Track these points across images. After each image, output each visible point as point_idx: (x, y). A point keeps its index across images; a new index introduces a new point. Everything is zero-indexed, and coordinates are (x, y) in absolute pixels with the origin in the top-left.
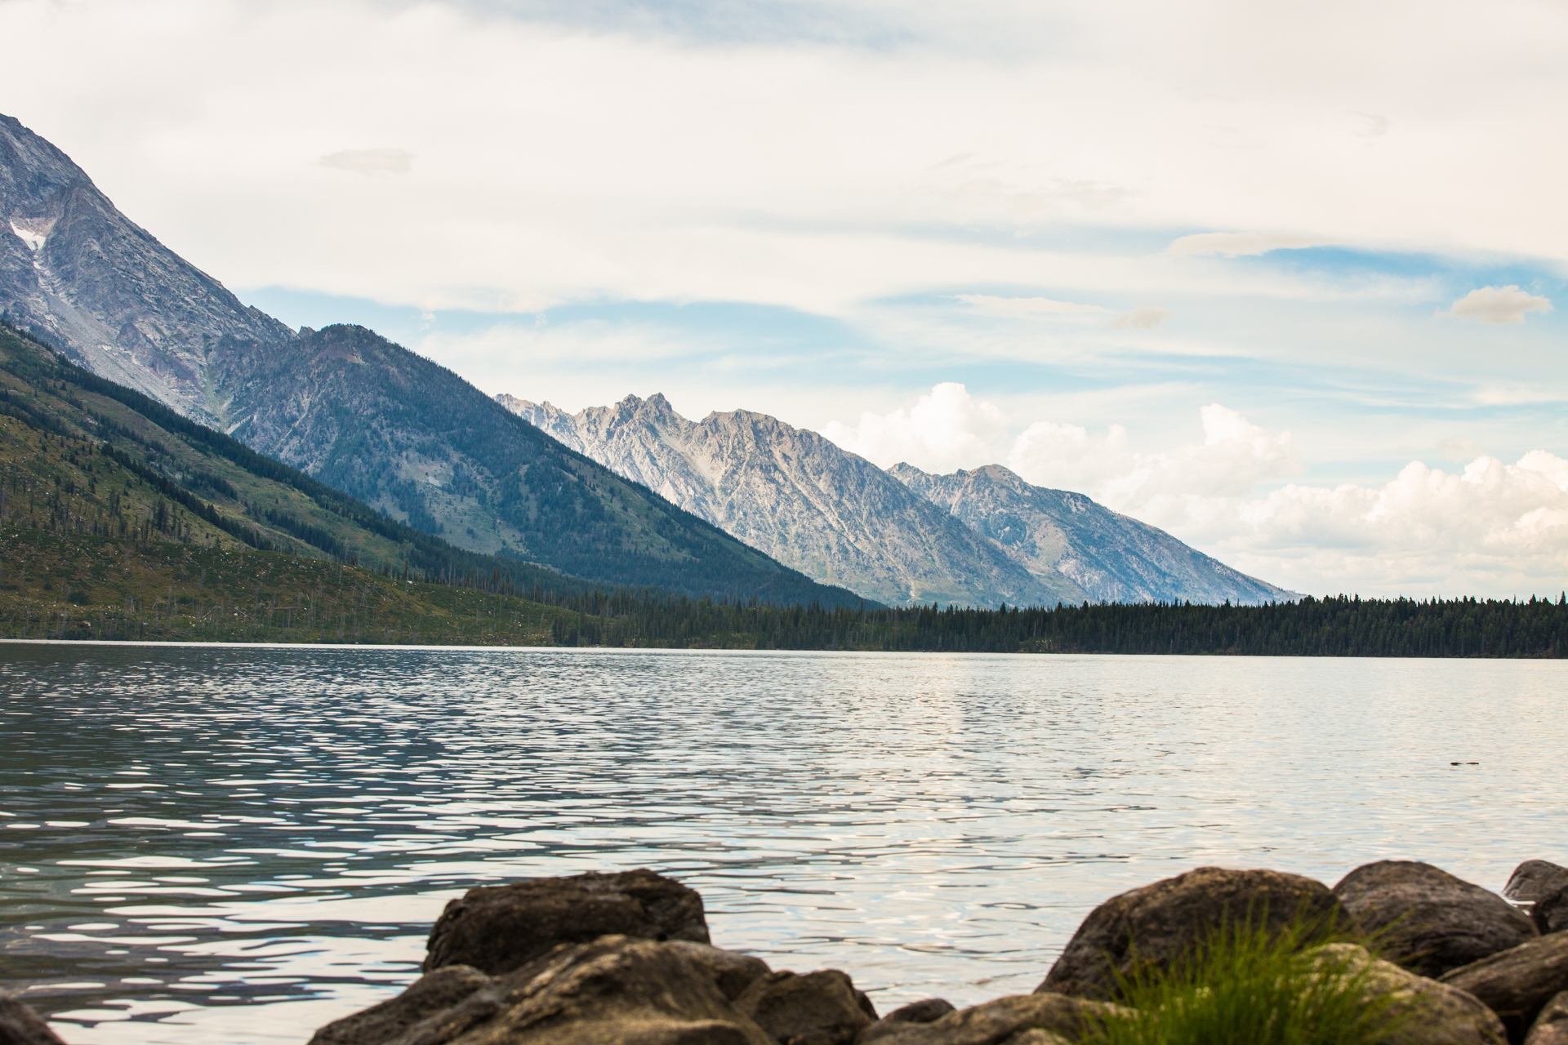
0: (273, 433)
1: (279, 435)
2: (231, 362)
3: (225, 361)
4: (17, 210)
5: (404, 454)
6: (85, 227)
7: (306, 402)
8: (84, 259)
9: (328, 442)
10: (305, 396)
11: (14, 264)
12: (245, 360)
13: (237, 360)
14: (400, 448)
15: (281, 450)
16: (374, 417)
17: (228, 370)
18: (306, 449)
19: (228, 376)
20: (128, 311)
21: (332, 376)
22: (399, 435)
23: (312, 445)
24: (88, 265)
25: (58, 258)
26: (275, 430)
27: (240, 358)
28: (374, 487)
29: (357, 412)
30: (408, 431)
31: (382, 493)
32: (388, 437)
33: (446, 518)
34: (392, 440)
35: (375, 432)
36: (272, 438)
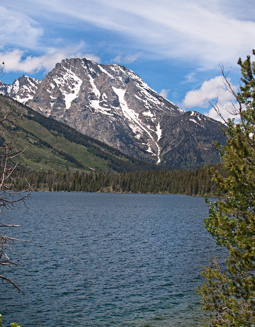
0: (169, 138)
1: (170, 138)
2: (165, 121)
3: (163, 121)
4: (120, 87)
5: (199, 142)
6: (133, 90)
7: (178, 130)
8: (132, 98)
9: (181, 140)
10: (178, 129)
11: (112, 99)
12: (168, 121)
13: (166, 121)
14: (199, 141)
15: (170, 142)
16: (193, 133)
17: (164, 123)
18: (176, 141)
19: (164, 125)
20: (142, 110)
21: (185, 124)
22: (199, 137)
23: (177, 140)
24: (133, 99)
25: (127, 98)
26: (169, 137)
27: (167, 120)
28: (189, 151)
29: (189, 132)
30: (202, 137)
31: (191, 152)
32: (196, 138)
33: (206, 158)
34: (197, 139)
35: (193, 137)
36: (168, 139)
